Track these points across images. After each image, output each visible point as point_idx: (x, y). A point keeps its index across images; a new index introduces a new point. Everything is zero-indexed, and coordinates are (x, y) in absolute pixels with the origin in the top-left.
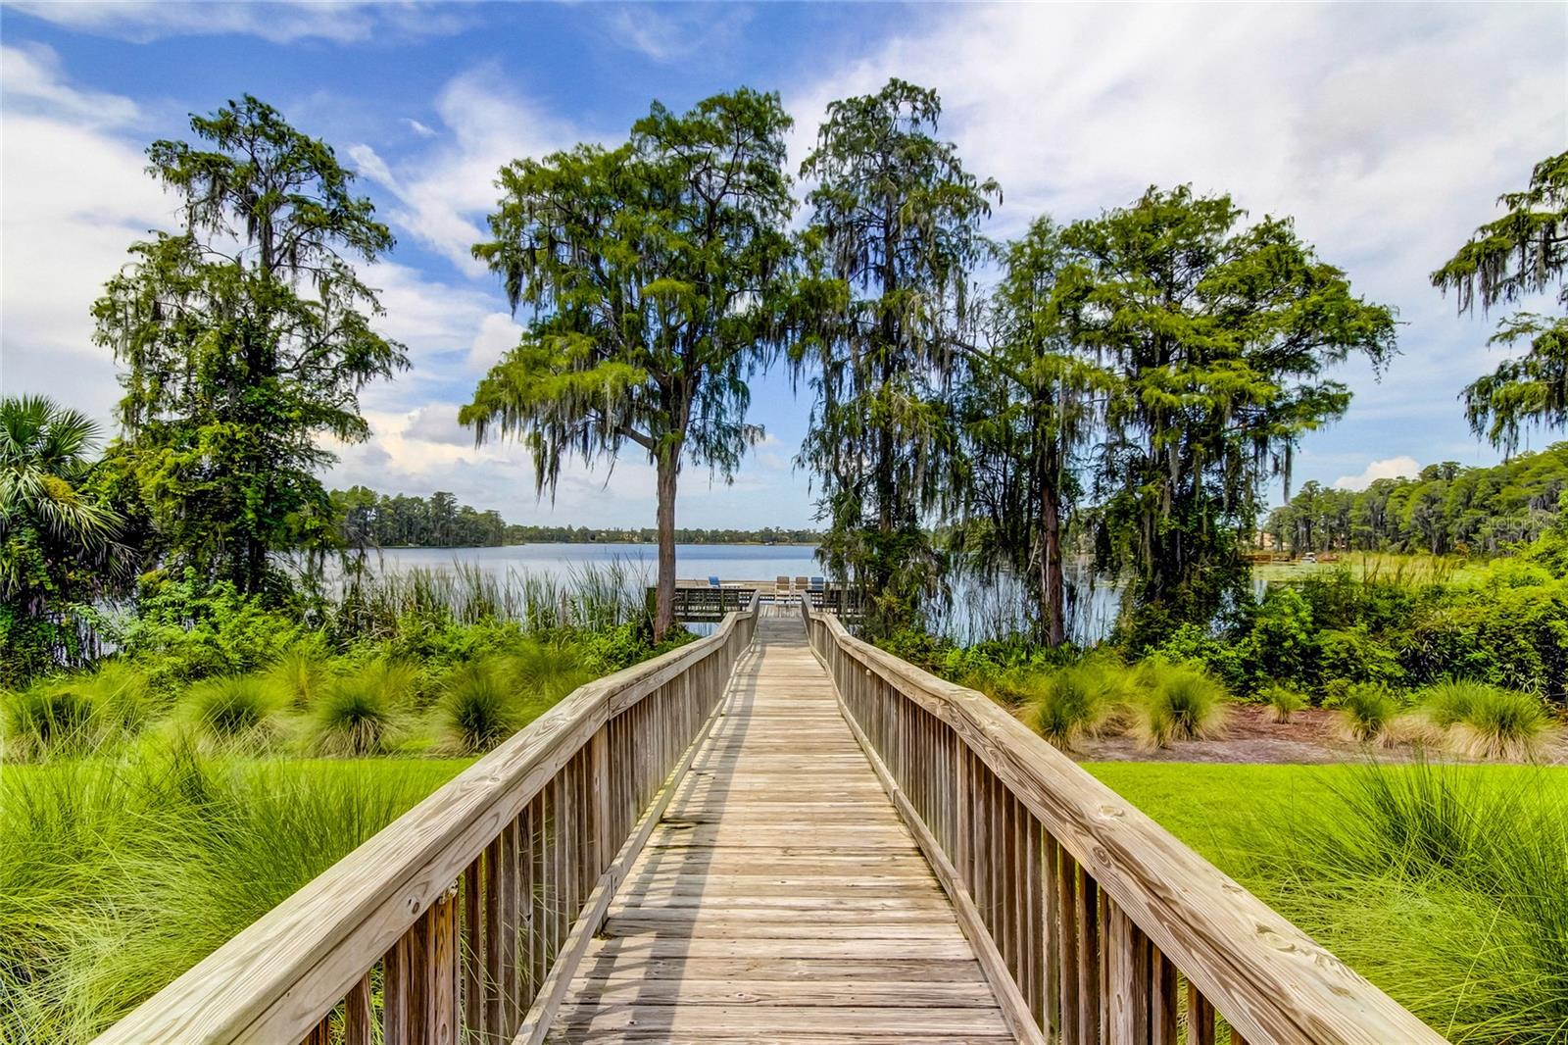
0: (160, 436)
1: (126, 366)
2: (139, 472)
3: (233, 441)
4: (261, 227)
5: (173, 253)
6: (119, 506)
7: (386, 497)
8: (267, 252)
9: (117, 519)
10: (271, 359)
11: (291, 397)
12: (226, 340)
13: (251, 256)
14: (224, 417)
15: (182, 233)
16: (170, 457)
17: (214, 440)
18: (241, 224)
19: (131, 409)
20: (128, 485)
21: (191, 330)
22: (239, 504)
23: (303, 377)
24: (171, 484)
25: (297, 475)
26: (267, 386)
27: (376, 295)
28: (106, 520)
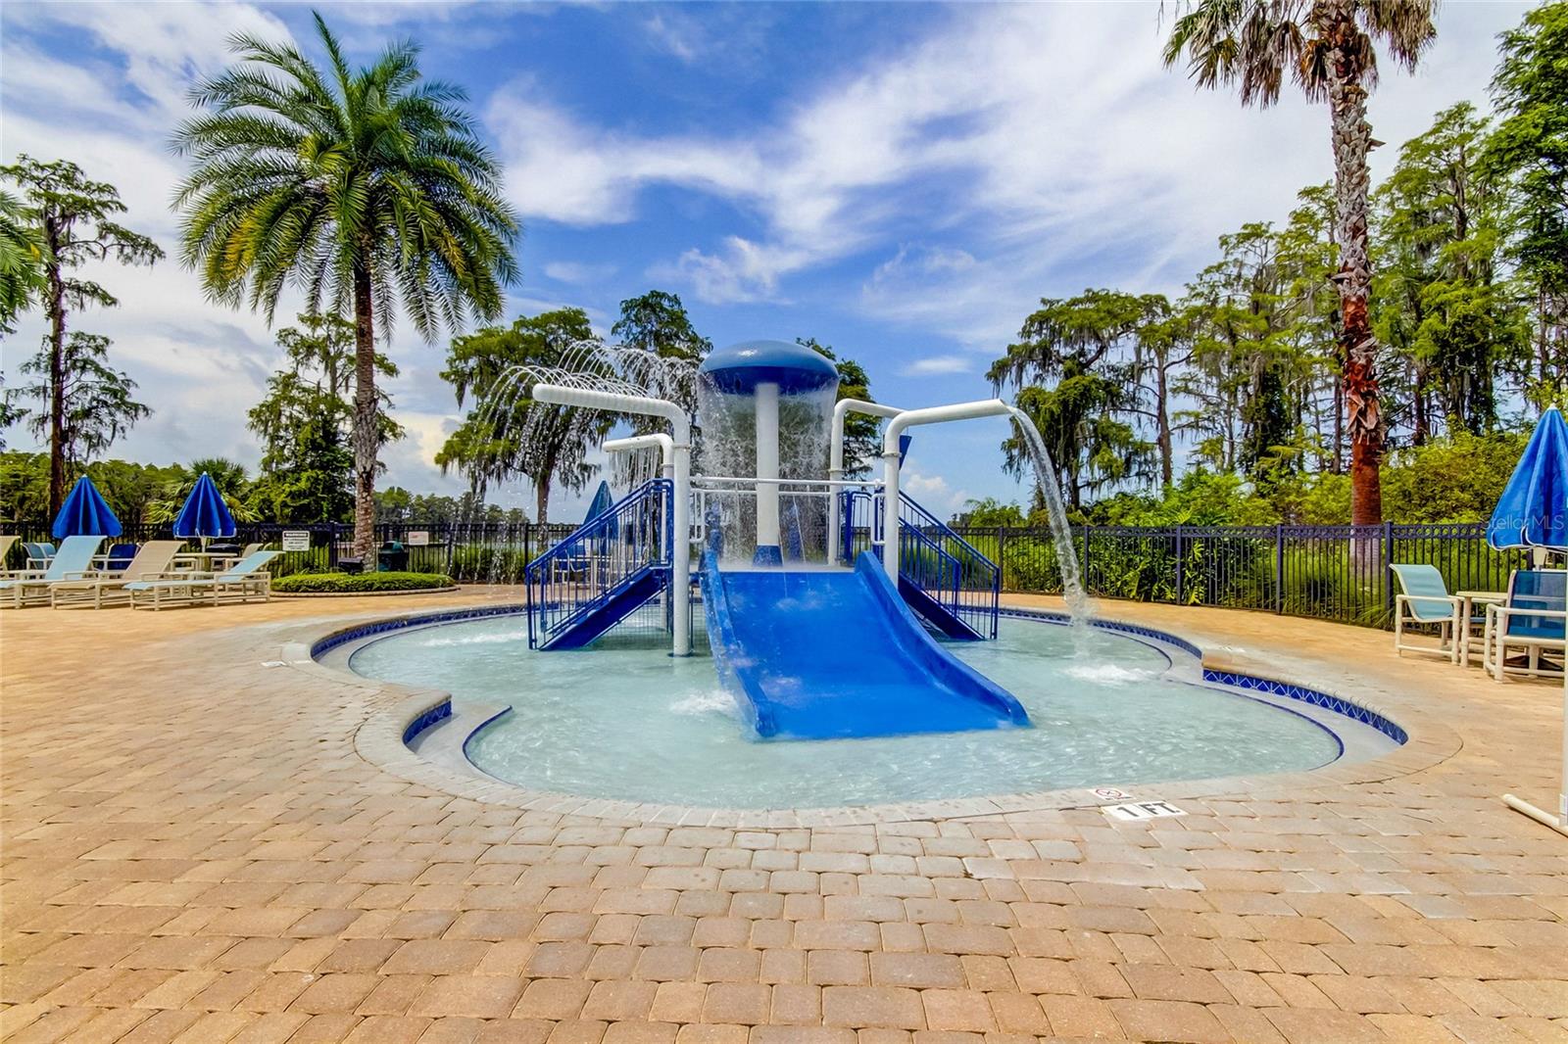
0: (281, 477)
1: (265, 442)
2: (272, 495)
3: (317, 479)
4: (331, 367)
5: (288, 382)
6: (261, 511)
7: (420, 497)
8: (334, 380)
9: (261, 517)
10: (335, 434)
11: (345, 455)
12: (315, 430)
13: (326, 384)
14: (312, 466)
15: (290, 372)
16: (287, 488)
17: (308, 479)
18: (322, 366)
19: (266, 465)
20: (267, 503)
21: (298, 424)
22: (320, 511)
23: (351, 444)
24: (288, 500)
25: (347, 494)
26: (333, 451)
27: (390, 398)
28: (256, 518)
